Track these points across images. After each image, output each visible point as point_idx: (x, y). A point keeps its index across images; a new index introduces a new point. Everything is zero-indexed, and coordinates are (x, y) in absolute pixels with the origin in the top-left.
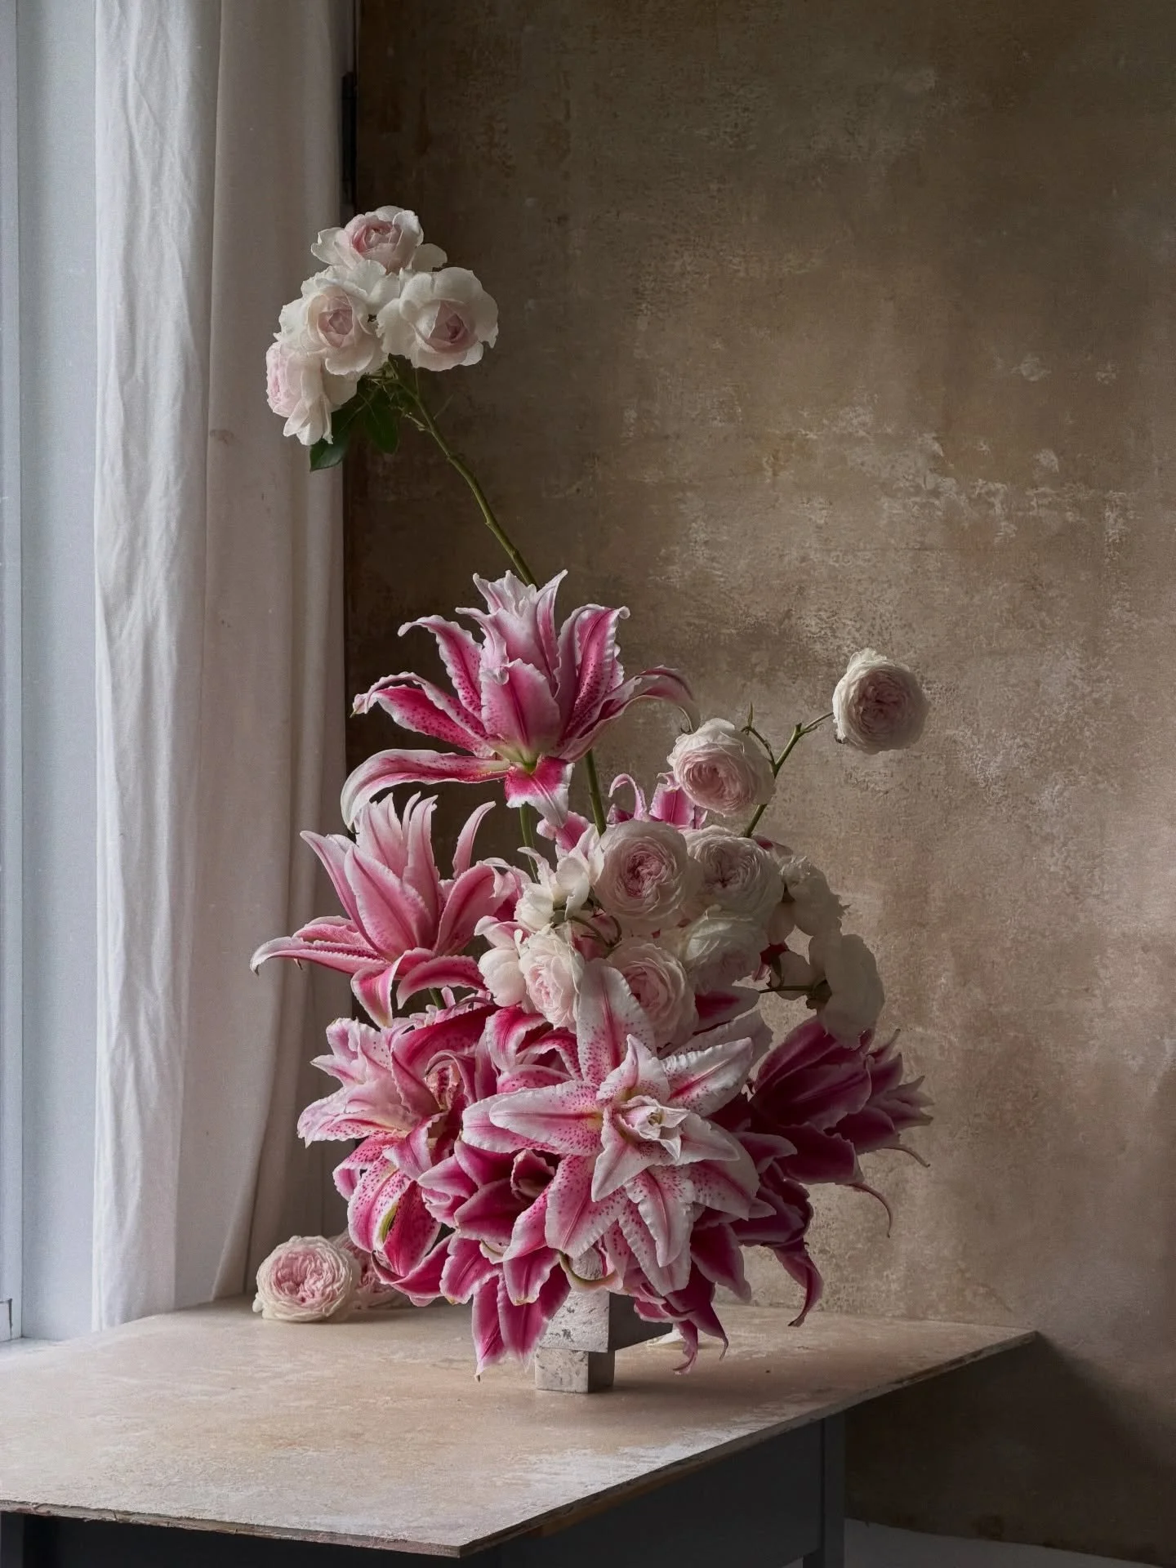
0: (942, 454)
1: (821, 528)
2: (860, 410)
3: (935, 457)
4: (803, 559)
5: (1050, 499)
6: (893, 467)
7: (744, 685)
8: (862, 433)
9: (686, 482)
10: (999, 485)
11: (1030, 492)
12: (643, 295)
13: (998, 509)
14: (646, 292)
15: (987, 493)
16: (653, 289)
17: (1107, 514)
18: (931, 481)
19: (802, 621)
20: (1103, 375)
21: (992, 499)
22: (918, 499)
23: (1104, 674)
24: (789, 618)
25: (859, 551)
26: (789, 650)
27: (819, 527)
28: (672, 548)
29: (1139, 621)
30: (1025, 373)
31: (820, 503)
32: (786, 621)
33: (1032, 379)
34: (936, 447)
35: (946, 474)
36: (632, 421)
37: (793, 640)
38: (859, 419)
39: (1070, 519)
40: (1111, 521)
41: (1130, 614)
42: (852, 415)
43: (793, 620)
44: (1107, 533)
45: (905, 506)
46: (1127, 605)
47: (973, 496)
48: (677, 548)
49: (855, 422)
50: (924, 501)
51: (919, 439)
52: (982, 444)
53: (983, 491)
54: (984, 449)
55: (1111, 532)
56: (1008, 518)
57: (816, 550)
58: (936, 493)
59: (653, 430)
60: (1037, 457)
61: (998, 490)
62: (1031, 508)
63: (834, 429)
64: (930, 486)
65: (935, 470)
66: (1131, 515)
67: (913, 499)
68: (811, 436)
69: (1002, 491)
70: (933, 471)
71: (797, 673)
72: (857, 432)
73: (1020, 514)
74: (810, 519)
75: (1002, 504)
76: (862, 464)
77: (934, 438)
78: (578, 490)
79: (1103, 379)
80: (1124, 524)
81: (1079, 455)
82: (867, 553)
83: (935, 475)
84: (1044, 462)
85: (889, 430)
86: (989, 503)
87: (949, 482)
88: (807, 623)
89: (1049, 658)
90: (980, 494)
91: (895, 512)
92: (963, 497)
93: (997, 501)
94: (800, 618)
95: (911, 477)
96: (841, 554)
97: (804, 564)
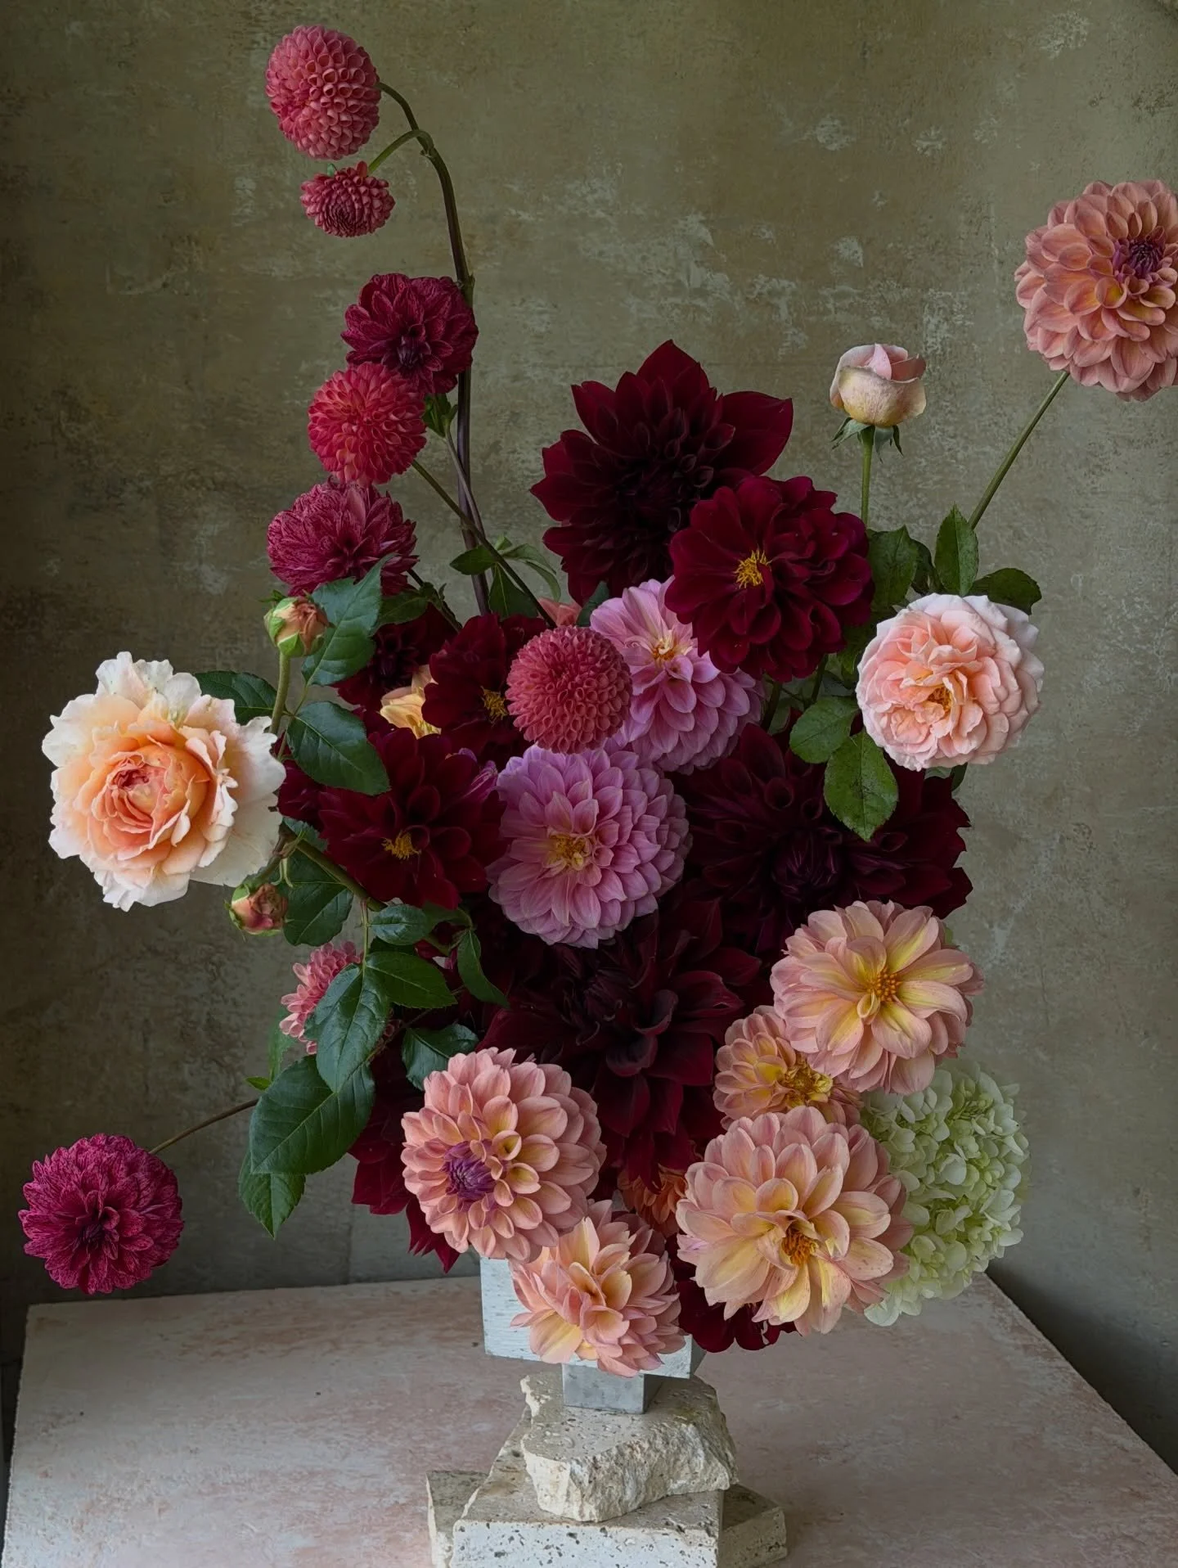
0: (710, 241)
1: (541, 337)
2: (596, 183)
3: (703, 246)
4: (516, 378)
5: (851, 300)
6: (644, 259)
7: (433, 537)
8: (600, 214)
9: (337, 275)
10: (785, 283)
11: (825, 292)
12: (257, 21)
13: (784, 313)
14: (262, 18)
15: (769, 293)
16: (273, 13)
17: (925, 320)
18: (698, 276)
19: (516, 456)
20: (925, 144)
21: (775, 301)
22: (678, 301)
23: (916, 512)
24: (497, 452)
25: (596, 366)
26: (497, 492)
27: (539, 336)
28: (318, 362)
29: (965, 448)
30: (821, 139)
31: (540, 305)
32: (493, 455)
33: (834, 147)
34: (704, 233)
35: (716, 269)
36: (249, 193)
37: (503, 479)
38: (596, 196)
39: (877, 325)
40: (931, 327)
41: (954, 441)
42: (585, 190)
43: (503, 455)
44: (926, 342)
45: (661, 308)
46: (950, 429)
47: (751, 297)
48: (326, 363)
49: (590, 198)
50: (687, 302)
51: (681, 222)
52: (764, 230)
53: (765, 291)
54: (767, 236)
55: (930, 341)
56: (797, 324)
57: (535, 365)
58: (702, 292)
59: (282, 206)
60: (836, 247)
61: (784, 288)
62: (827, 312)
63: (560, 208)
64: (696, 283)
65: (702, 262)
66: (958, 319)
67: (671, 300)
68: (525, 216)
69: (788, 290)
70: (699, 264)
71: (509, 521)
72: (593, 212)
73: (812, 319)
74: (525, 326)
75: (789, 307)
76: (601, 253)
77: (701, 222)
78: (165, 285)
79: (925, 150)
80: (948, 331)
81: (891, 245)
82: (609, 369)
83: (703, 269)
84: (846, 254)
85: (639, 211)
86: (772, 306)
87: (721, 279)
88: (523, 457)
89: (844, 495)
90: (760, 294)
91: (645, 315)
92: (738, 298)
93: (782, 303)
94: (514, 452)
95: (668, 273)
96: (570, 371)
97: (518, 384)
